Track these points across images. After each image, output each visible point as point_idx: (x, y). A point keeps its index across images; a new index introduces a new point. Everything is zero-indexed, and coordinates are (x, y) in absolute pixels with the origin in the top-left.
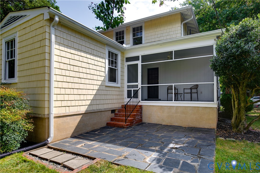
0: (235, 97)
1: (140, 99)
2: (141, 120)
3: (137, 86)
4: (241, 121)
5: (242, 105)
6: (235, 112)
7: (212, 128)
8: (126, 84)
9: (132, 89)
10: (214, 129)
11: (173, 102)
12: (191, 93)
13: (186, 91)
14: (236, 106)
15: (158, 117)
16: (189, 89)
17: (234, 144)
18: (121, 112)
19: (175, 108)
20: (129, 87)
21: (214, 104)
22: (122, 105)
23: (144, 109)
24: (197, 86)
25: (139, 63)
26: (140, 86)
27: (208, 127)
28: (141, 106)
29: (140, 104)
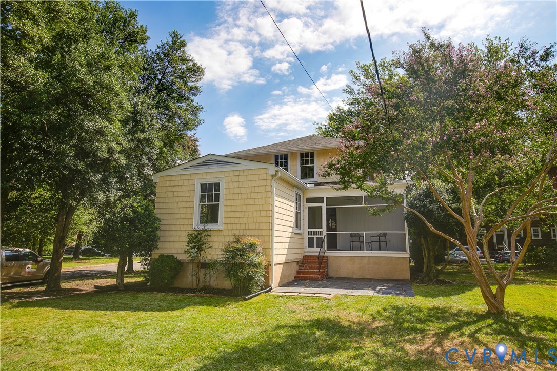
0: (425, 247)
1: (326, 249)
2: (327, 274)
3: (321, 233)
4: (431, 270)
5: (431, 254)
6: (425, 261)
7: (406, 278)
8: (307, 230)
9: (315, 236)
10: (407, 280)
11: (365, 251)
12: (380, 242)
13: (374, 239)
14: (427, 255)
15: (348, 269)
16: (377, 237)
17: (427, 287)
18: (304, 264)
19: (367, 259)
20: (310, 233)
21: (406, 254)
22: (303, 256)
23: (330, 260)
24: (385, 235)
25: (324, 206)
26: (325, 232)
27: (402, 278)
28: (327, 257)
29: (326, 254)
